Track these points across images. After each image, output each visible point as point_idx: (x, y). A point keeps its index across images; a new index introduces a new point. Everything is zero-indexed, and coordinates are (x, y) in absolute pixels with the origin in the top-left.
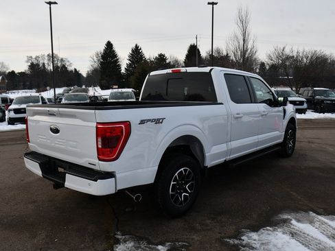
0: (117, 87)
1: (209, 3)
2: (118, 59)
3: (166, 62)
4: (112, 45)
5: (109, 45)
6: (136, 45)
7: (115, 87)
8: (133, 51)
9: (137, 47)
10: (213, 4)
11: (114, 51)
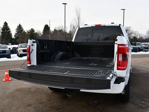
0: (11, 44)
1: (63, 4)
2: (10, 31)
3: (34, 32)
4: (7, 24)
5: (6, 24)
6: (20, 24)
7: (9, 44)
8: (18, 27)
9: (20, 25)
10: (65, 4)
11: (8, 27)
